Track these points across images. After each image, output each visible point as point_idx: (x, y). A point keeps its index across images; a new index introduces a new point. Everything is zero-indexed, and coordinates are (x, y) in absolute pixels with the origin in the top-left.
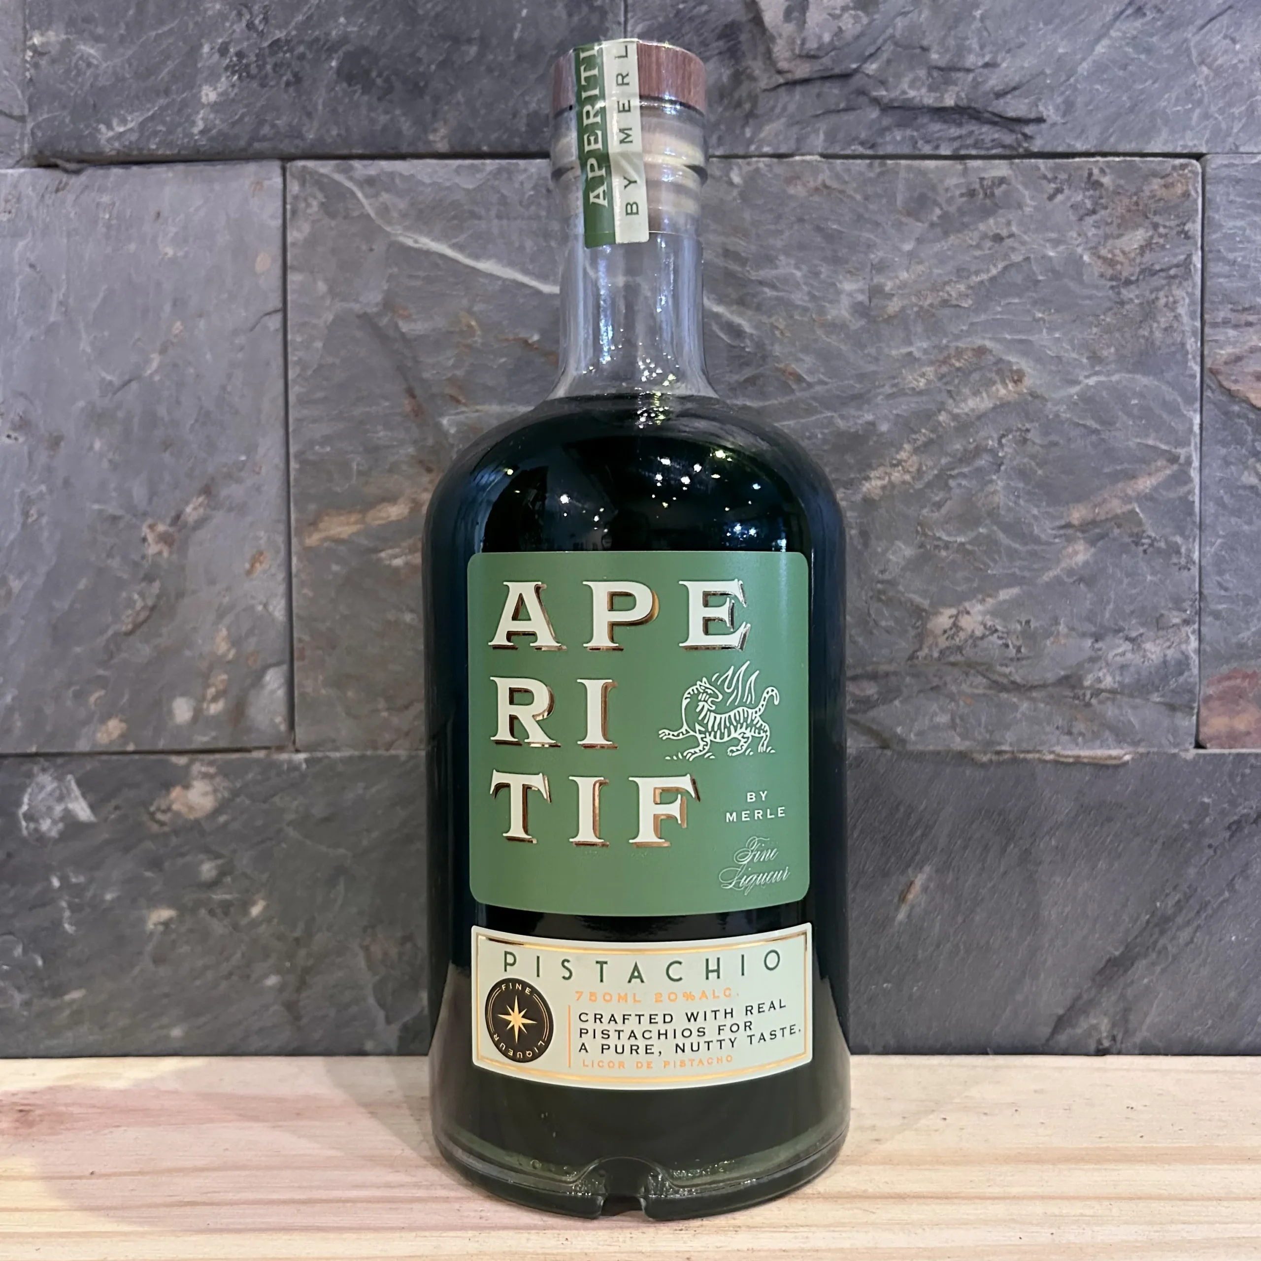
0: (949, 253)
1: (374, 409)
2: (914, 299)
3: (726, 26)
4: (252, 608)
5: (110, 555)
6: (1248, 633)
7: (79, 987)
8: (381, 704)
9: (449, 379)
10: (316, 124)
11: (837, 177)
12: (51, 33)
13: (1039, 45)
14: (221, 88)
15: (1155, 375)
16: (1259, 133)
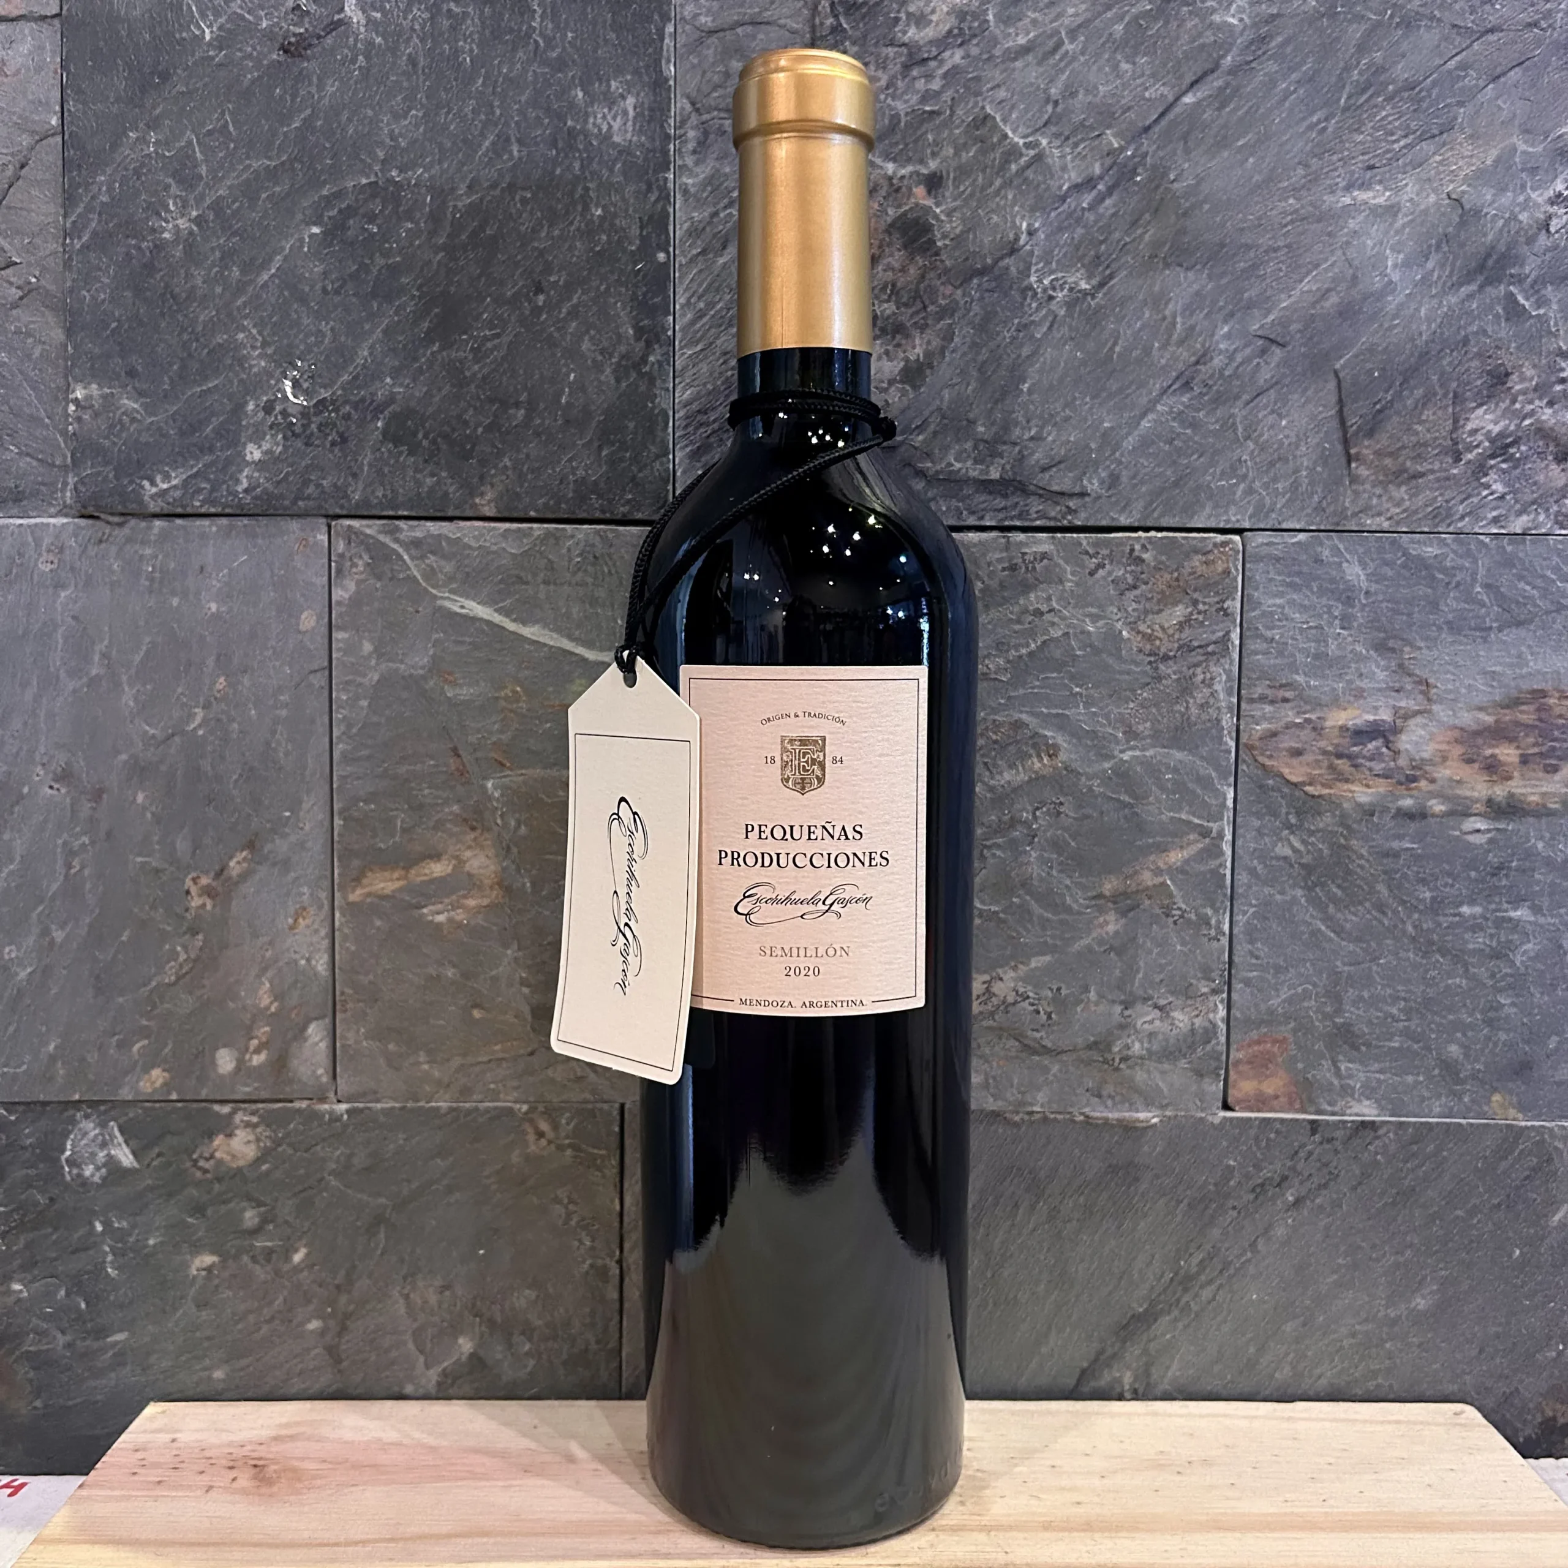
1: (419, 767)
4: (296, 962)
5: (153, 907)
6: (1279, 1000)
7: (121, 1331)
8: (422, 1057)
9: (494, 743)
10: (361, 486)
12: (94, 386)
13: (1086, 420)
14: (266, 446)
15: (1190, 751)
16: (1303, 509)
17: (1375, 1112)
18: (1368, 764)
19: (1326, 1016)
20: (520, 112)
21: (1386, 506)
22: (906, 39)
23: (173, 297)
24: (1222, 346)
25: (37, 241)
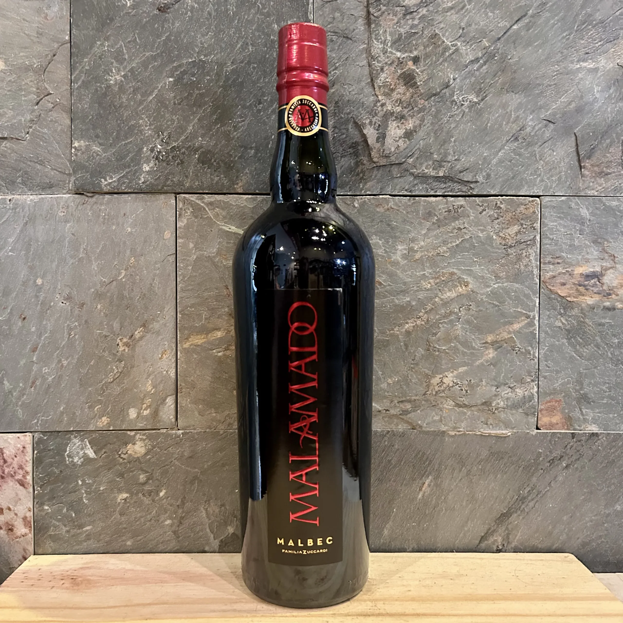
0: (440, 235)
1: (212, 293)
2: (426, 253)
3: (353, 143)
4: (162, 372)
5: (104, 351)
6: (558, 384)
7: (89, 525)
8: (213, 411)
10: (189, 180)
11: (396, 204)
12: (82, 142)
13: (477, 152)
14: (151, 165)
15: (521, 283)
16: (563, 187)
17: (598, 429)
18: (592, 288)
19: (577, 391)
20: (252, 33)
21: (596, 186)
22: (404, 4)
23: (115, 106)
24: (530, 124)
25: (59, 84)
